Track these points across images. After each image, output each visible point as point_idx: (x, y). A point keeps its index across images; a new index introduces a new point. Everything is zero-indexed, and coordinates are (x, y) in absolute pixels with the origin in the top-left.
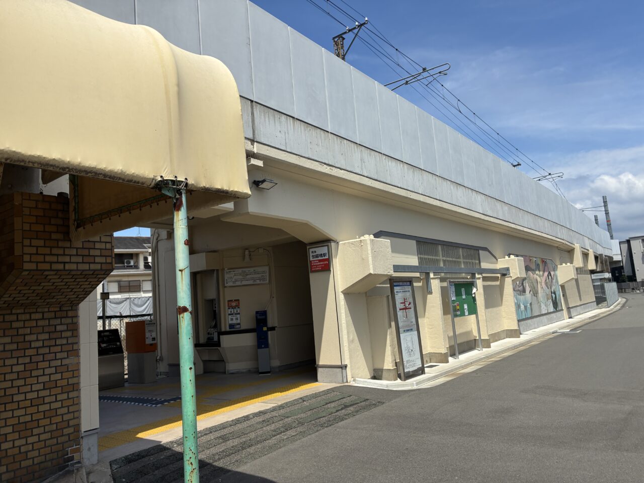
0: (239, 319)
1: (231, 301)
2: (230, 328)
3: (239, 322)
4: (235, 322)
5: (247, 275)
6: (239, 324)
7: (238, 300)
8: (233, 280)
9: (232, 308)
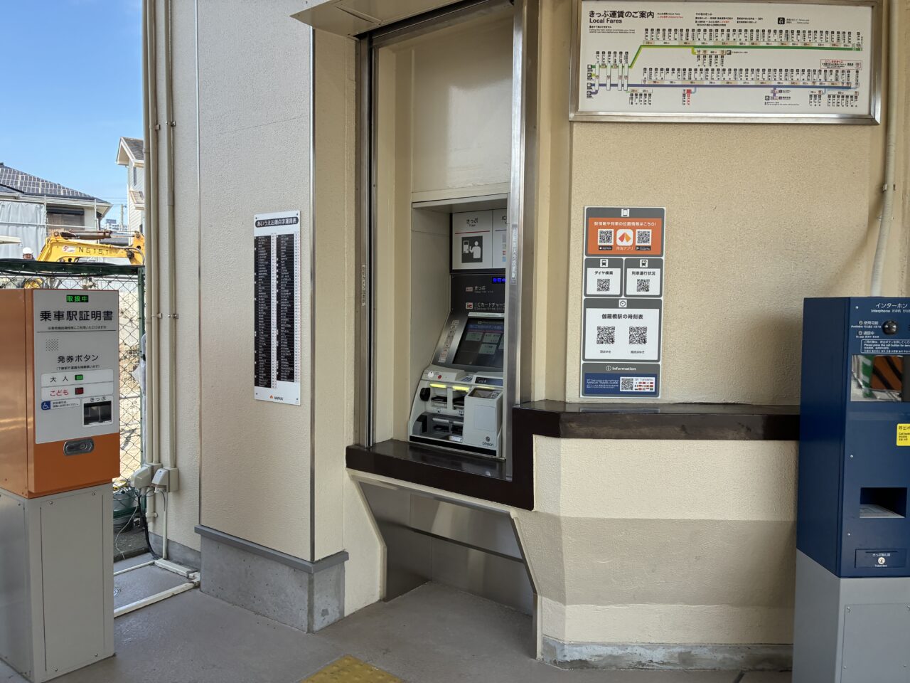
0: (652, 336)
1: (613, 213)
2: (587, 391)
3: (648, 352)
4: (621, 350)
5: (727, 48)
6: (650, 369)
7: (657, 214)
8: (636, 76)
9: (614, 264)
